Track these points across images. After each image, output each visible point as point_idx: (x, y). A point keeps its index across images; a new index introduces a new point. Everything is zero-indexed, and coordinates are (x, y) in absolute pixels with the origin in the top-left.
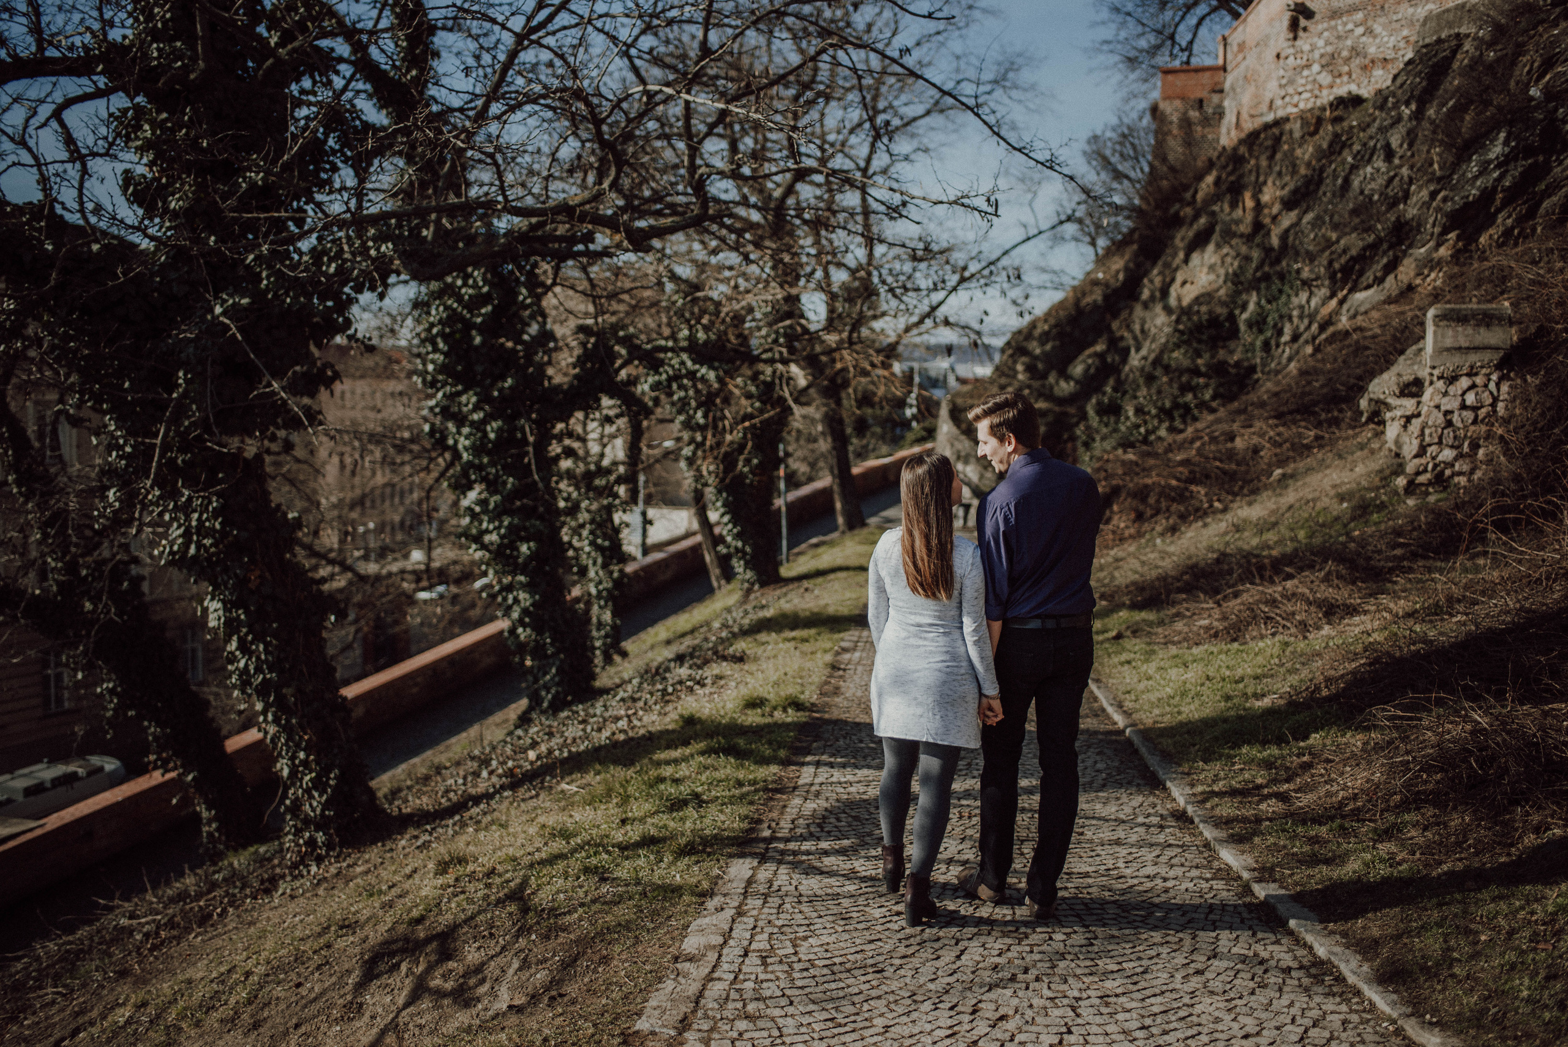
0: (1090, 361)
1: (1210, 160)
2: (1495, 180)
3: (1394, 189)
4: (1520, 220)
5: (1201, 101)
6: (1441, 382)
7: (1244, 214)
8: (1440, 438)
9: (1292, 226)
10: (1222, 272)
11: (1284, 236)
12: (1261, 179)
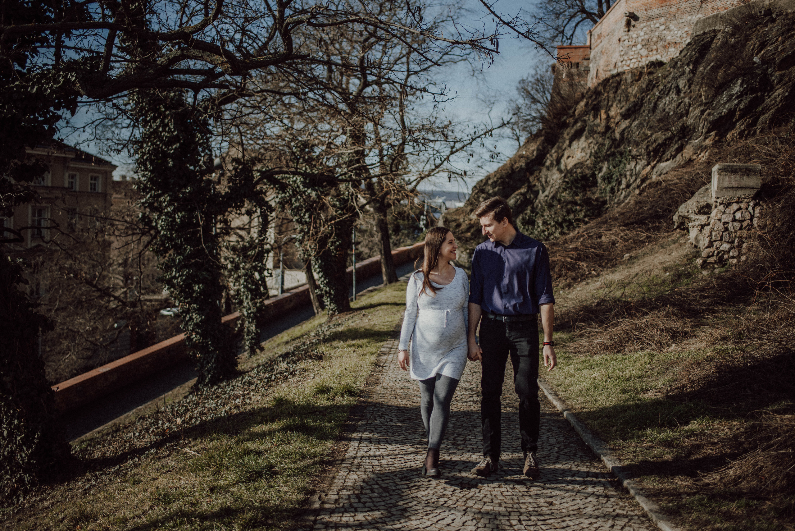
0: (518, 197)
1: (582, 94)
2: (736, 105)
3: (682, 108)
4: (749, 126)
5: (578, 64)
6: (722, 206)
7: (600, 122)
8: (721, 237)
9: (627, 128)
10: (589, 151)
11: (622, 133)
12: (610, 103)
